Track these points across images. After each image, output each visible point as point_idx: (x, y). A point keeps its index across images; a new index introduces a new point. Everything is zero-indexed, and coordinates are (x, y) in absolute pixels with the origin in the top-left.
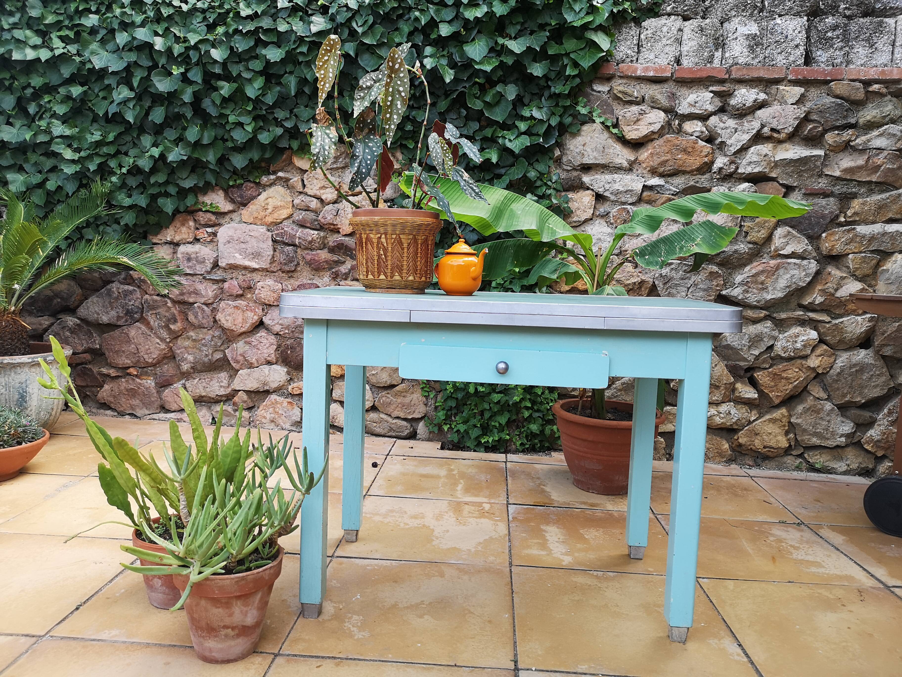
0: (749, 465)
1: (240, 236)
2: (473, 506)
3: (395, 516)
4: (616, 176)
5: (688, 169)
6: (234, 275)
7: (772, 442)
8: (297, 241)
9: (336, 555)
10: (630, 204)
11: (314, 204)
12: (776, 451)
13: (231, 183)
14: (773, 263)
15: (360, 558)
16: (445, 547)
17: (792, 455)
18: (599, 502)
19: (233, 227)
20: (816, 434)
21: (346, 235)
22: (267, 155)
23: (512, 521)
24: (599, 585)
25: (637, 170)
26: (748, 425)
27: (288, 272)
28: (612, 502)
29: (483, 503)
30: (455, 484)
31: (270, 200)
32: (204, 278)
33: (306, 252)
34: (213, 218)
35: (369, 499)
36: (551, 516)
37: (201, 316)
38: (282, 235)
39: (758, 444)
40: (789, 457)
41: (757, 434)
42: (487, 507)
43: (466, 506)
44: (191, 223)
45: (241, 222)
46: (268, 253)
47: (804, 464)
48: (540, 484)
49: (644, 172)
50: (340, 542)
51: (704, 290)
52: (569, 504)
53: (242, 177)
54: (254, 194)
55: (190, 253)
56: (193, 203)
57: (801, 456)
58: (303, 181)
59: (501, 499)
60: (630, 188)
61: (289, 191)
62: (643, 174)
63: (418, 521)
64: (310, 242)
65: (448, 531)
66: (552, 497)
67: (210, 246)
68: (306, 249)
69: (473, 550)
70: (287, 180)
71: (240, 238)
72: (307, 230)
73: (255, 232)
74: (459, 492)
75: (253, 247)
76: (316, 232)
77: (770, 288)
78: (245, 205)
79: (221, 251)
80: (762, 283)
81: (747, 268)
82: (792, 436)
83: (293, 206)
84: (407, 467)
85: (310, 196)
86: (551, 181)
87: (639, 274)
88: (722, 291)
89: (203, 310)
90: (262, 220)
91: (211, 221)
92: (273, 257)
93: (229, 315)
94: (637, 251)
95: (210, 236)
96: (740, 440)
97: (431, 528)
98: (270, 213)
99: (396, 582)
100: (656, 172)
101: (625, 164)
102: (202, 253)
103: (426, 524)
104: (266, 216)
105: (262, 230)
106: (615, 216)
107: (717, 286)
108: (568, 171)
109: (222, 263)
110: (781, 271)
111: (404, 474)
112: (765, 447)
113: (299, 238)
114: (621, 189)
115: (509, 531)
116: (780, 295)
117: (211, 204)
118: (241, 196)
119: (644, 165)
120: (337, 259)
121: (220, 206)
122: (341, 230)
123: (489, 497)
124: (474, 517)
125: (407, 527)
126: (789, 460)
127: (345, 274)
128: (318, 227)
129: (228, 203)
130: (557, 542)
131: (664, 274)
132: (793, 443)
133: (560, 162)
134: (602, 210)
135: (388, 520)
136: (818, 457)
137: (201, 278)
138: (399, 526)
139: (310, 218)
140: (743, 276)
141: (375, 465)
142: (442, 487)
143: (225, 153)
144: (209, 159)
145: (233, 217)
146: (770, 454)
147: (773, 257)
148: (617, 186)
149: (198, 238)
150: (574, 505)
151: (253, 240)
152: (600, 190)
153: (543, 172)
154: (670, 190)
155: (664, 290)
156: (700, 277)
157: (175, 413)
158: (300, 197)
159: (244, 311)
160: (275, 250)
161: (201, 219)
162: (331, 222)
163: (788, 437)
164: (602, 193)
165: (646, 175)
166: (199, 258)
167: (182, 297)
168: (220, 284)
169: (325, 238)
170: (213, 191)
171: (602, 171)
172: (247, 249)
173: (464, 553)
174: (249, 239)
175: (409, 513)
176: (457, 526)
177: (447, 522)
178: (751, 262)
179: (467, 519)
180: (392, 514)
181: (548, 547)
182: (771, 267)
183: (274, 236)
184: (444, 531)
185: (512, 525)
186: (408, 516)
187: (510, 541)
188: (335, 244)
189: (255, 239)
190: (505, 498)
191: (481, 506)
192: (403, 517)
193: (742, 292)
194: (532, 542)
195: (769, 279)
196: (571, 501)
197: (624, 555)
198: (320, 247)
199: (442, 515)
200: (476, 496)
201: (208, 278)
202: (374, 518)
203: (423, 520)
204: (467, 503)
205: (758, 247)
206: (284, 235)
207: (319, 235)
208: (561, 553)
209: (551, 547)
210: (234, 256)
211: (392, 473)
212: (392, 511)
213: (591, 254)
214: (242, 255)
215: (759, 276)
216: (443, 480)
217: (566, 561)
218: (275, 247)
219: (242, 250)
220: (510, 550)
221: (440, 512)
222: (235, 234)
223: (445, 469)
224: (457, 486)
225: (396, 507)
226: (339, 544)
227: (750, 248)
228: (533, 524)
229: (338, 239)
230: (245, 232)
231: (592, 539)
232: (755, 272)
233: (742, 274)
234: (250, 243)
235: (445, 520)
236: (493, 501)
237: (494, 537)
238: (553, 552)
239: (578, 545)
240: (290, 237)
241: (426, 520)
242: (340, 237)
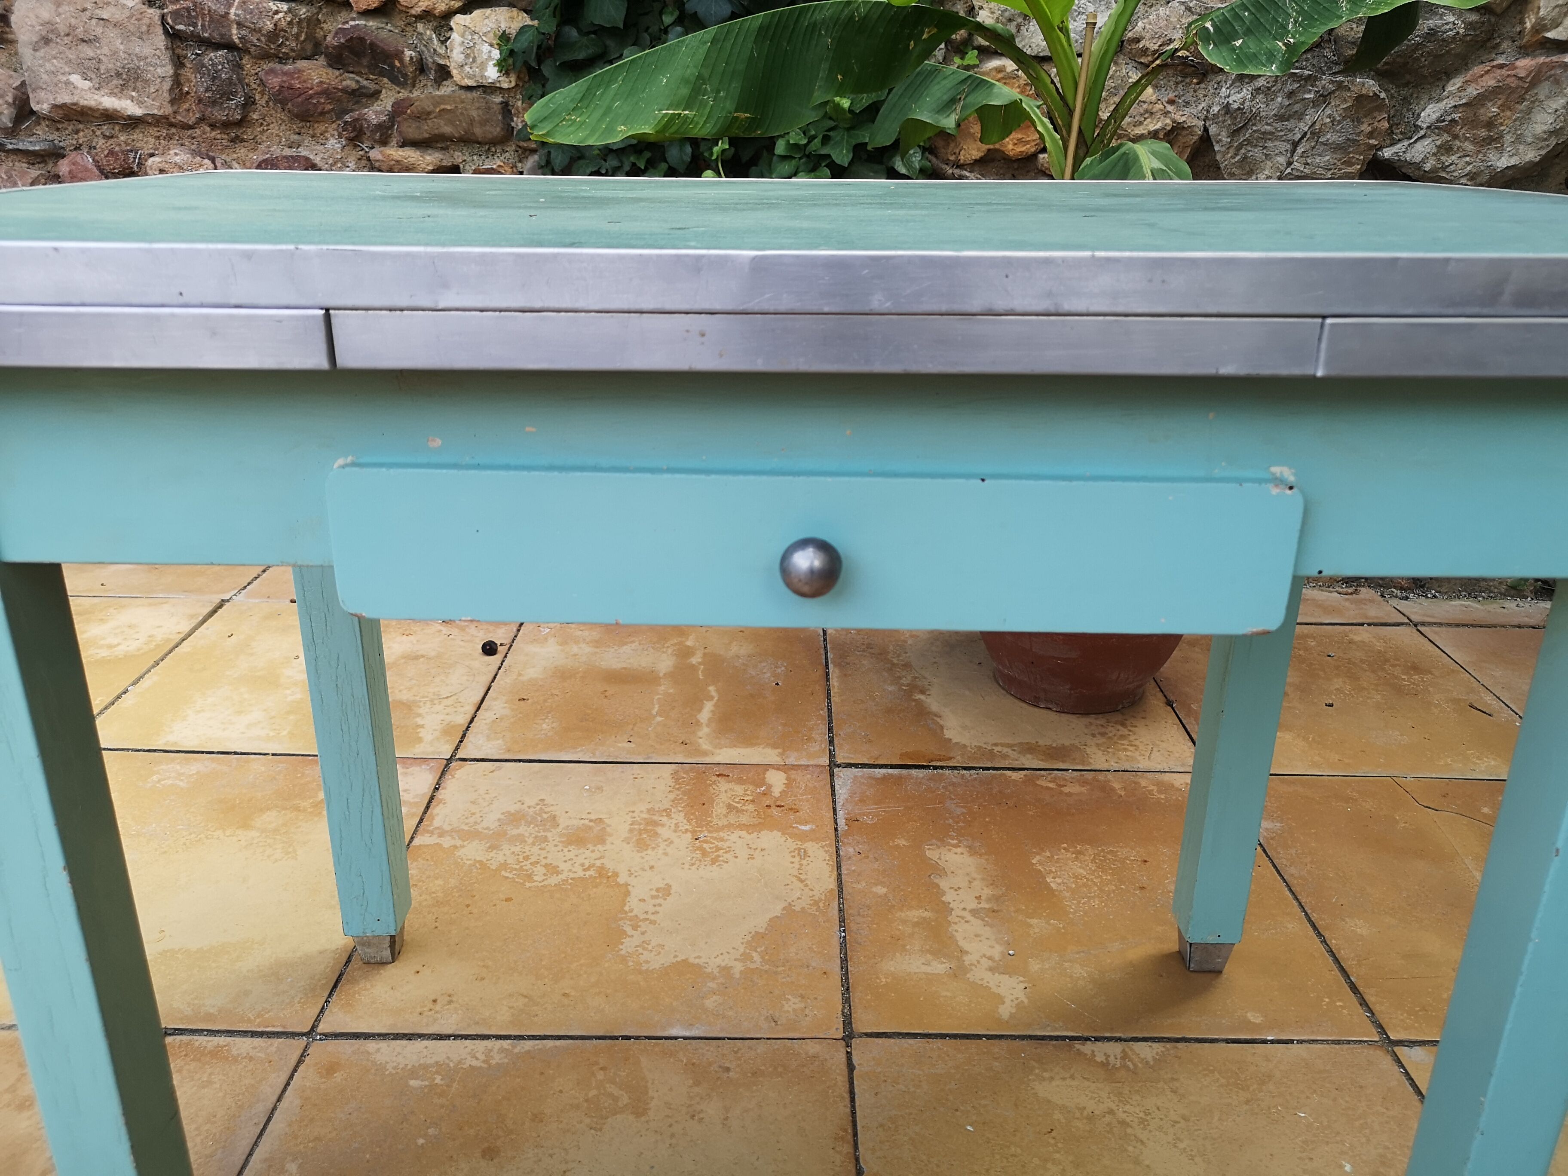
1: (73, 21)
2: (740, 781)
3: (520, 839)
6: (82, 137)
8: (235, 34)
9: (322, 1028)
14: (1525, 64)
15: (397, 1036)
16: (656, 962)
18: (1067, 743)
21: (367, 13)
23: (847, 834)
24: (1122, 1116)
27: (226, 125)
28: (1100, 740)
29: (766, 768)
30: (695, 702)
33: (267, 66)
35: (459, 774)
36: (948, 804)
38: (188, 16)
42: (777, 780)
43: (723, 785)
46: (160, 71)
48: (913, 687)
50: (349, 960)
51: (1337, 148)
52: (991, 755)
59: (815, 747)
63: (586, 855)
64: (273, 36)
65: (666, 891)
66: (948, 734)
67: (3, 56)
68: (266, 56)
69: (738, 967)
71: (75, 28)
73: (111, 9)
74: (706, 730)
75: (114, 54)
77: (1508, 138)
79: (29, 69)
80: (1490, 124)
81: (1454, 85)
84: (575, 649)
87: (1170, 108)
88: (1381, 148)
92: (177, 81)
94: (1209, 25)
97: (621, 880)
99: (490, 1153)
103: (610, 865)
105: (130, 3)
107: (1370, 135)
109: (41, 104)
110: (1543, 90)
111: (563, 675)
113: (240, 25)
115: (839, 875)
116: (1531, 155)
120: (354, 85)
123: (783, 743)
124: (742, 827)
125: (553, 880)
127: (380, 126)
130: (974, 912)
131: (1235, 106)
135: (501, 858)
138: (530, 877)
140: (1442, 105)
141: (489, 649)
142: (659, 713)
147: (1525, 51)
150: (1005, 757)
151: (112, 33)
155: (1232, 152)
156: (1328, 111)
160: (178, 62)
168: (50, 165)
169: (313, 23)
172: (100, 61)
173: (712, 985)
174: (99, 30)
175: (563, 822)
176: (694, 868)
177: (666, 854)
178: (1466, 65)
179: (721, 834)
180: (515, 832)
181: (952, 937)
182: (1520, 78)
183: (170, 21)
184: (658, 890)
185: (847, 850)
186: (561, 835)
187: (842, 921)
188: (342, 40)
189: (117, 31)
190: (825, 745)
191: (762, 782)
192: (545, 839)
193: (1434, 150)
194: (904, 922)
195: (1508, 113)
196: (996, 745)
197: (1168, 957)
198: (303, 49)
199: (656, 824)
200: (749, 741)
201: (10, 147)
202: (460, 853)
203: (600, 847)
204: (724, 771)
205: (1493, 20)
206: (196, 17)
207: (296, 16)
208: (990, 963)
209: (959, 937)
210: (68, 83)
211: (532, 673)
212: (515, 818)
213: (1065, 44)
214: (91, 80)
215: (1483, 105)
216: (664, 688)
217: (1008, 1001)
218: (178, 51)
219: (86, 62)
220: (844, 961)
221: (649, 811)
222: (59, 15)
223: (670, 651)
224: (700, 710)
225: (530, 801)
226: (341, 975)
227: (1471, 23)
228: (902, 842)
229: (347, 26)
230: (84, 10)
231: (1068, 895)
232: (1475, 93)
233: (1440, 100)
234: (104, 41)
235: (663, 845)
236: (791, 760)
237: (797, 908)
238: (967, 959)
239: (1034, 921)
240: (212, 20)
241: (608, 846)
242: (353, 19)
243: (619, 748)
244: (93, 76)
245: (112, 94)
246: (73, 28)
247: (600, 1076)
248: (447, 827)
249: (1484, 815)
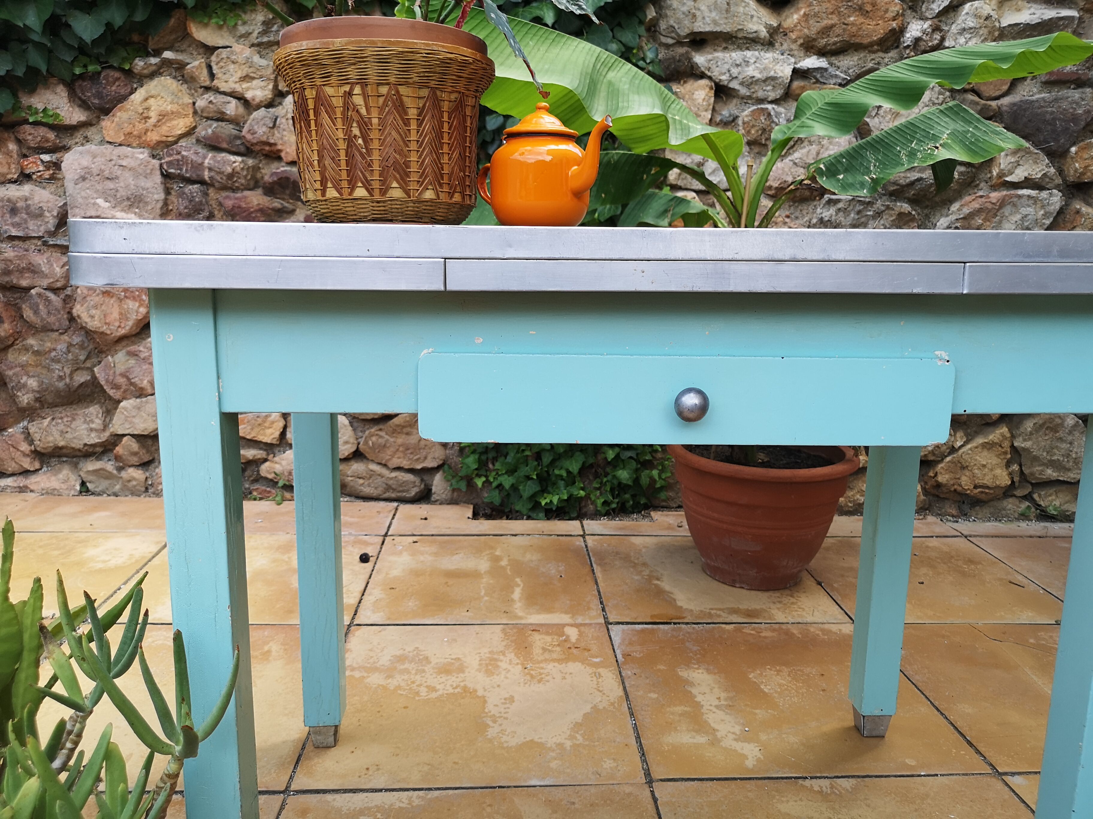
0: (953, 516)
1: (103, 167)
2: (547, 633)
3: (407, 671)
4: (749, 54)
5: (866, 41)
7: (987, 478)
8: (206, 175)
9: (294, 787)
10: (771, 102)
11: (232, 107)
12: (992, 491)
13: (78, 71)
14: (995, 196)
15: (346, 791)
16: (513, 742)
17: (1015, 496)
18: (758, 607)
19: (88, 152)
20: (1053, 464)
21: (292, 163)
22: (139, 17)
23: (624, 663)
25: (782, 44)
26: (949, 454)
28: (779, 605)
29: (564, 625)
30: (508, 588)
31: (152, 101)
32: (45, 243)
33: (224, 194)
34: (51, 135)
35: (357, 633)
36: (687, 645)
37: (46, 311)
38: (178, 164)
39: (965, 482)
40: (1011, 500)
41: (963, 468)
42: (572, 633)
43: (536, 636)
44: (12, 146)
45: (103, 142)
46: (156, 197)
47: (1033, 509)
48: (651, 578)
49: (794, 47)
50: (303, 748)
52: (710, 615)
53: (97, 59)
54: (123, 92)
55: (14, 199)
56: (9, 107)
57: (1029, 497)
58: (209, 67)
59: (593, 613)
60: (772, 74)
61: (185, 86)
62: (791, 50)
63: (453, 680)
64: (230, 176)
65: (511, 699)
66: (679, 604)
67: (53, 188)
68: (224, 188)
69: (568, 744)
70: (181, 66)
71: (103, 171)
72: (223, 155)
73: (129, 160)
74: (518, 604)
75: (127, 186)
76: (239, 159)
78: (107, 111)
79: (70, 195)
81: (955, 207)
82: (1015, 467)
83: (195, 112)
84: (422, 558)
85: (224, 93)
86: (645, 61)
87: (787, 220)
89: (47, 300)
90: (140, 137)
91: (47, 141)
92: (166, 203)
93: (95, 307)
94: (822, 166)
95: (48, 168)
96: (940, 479)
97: (480, 693)
98: (155, 126)
100: (812, 47)
101: (764, 33)
102: (37, 199)
103: (470, 685)
104: (147, 131)
105: (141, 156)
106: (748, 123)
108: (667, 46)
109: (75, 216)
110: (1007, 210)
111: (416, 573)
112: (976, 487)
113: (210, 169)
114: (758, 75)
115: (625, 688)
117: (45, 110)
118: (99, 95)
119: (793, 36)
120: (279, 206)
121: (62, 114)
122: (283, 155)
123: (572, 610)
124: (554, 660)
125: (434, 695)
126: (1010, 505)
128: (242, 149)
129: (77, 109)
130: (717, 707)
131: (826, 219)
132: (1016, 479)
133: (655, 31)
134: (725, 113)
135: (396, 683)
136: (1054, 497)
137: (39, 243)
138: (417, 693)
139: (227, 132)
140: (950, 218)
141: (364, 558)
142: (486, 595)
143: (59, 11)
144: (28, 23)
145: (89, 134)
146: (983, 497)
147: (994, 188)
148: (752, 71)
149: (27, 172)
150: (719, 616)
151: (127, 174)
152: (723, 78)
153: (631, 45)
154: (836, 76)
156: (882, 222)
157: (15, 478)
158: (206, 96)
159: (121, 300)
160: (168, 192)
161: (30, 138)
162: (264, 138)
163: (1010, 469)
164: (726, 83)
165: (796, 53)
166: (32, 208)
167: (7, 279)
169: (256, 169)
170: (47, 86)
171: (724, 45)
172: (117, 191)
173: (553, 754)
174: (119, 172)
175: (434, 660)
176: (527, 685)
177: (507, 678)
178: (961, 196)
179: (542, 665)
180: (402, 667)
181: (706, 722)
182: (993, 204)
183: (165, 167)
184: (505, 699)
185: (627, 673)
186: (434, 668)
187: (632, 714)
188: (275, 179)
189: (131, 173)
190: (600, 611)
191: (563, 634)
192: (424, 671)
194: (673, 714)
195: (988, 223)
196: (712, 609)
197: (849, 729)
198: (248, 184)
199: (496, 660)
200: (550, 610)
201: (51, 243)
202: (368, 680)
203: (462, 675)
204: (536, 629)
205: (974, 170)
206: (183, 165)
207: (246, 164)
208: (734, 736)
209: (710, 721)
210: (95, 204)
211: (395, 573)
212: (401, 659)
213: (736, 177)
214: (110, 202)
215: (973, 219)
216: (485, 580)
217: (750, 757)
218: (168, 185)
219: (108, 192)
220: (638, 738)
221: (490, 652)
222: (93, 163)
223: (486, 558)
224: (513, 592)
225: (409, 648)
226: (300, 756)
227: (961, 172)
228: (662, 667)
229: (278, 171)
230: (111, 160)
231: (776, 695)
232: (968, 211)
233: (947, 216)
234: (121, 179)
235: (504, 673)
236: (580, 620)
237: (601, 707)
238: (719, 735)
239: (757, 711)
240: (192, 167)
241: (466, 674)
242: (283, 166)
243: (464, 616)
244: (112, 200)
245: (123, 210)
246: (102, 171)
247: (489, 810)
248: (355, 665)
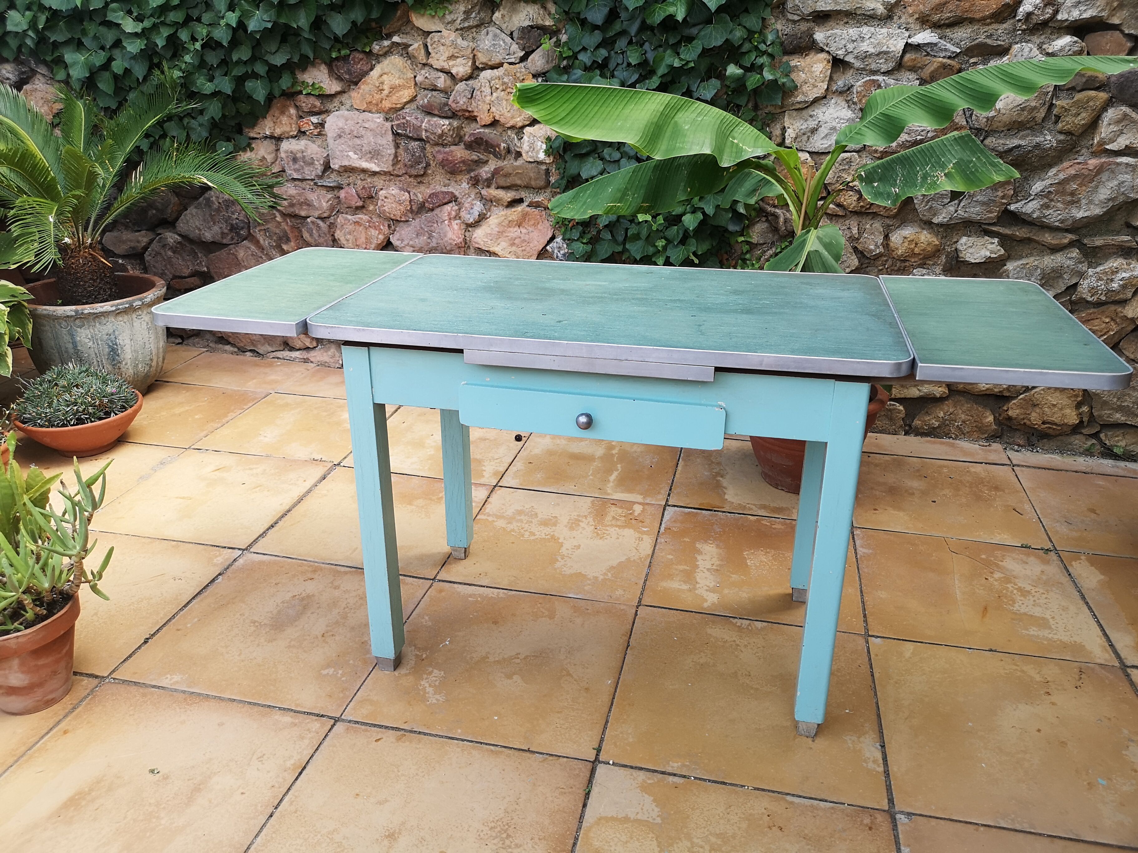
0: (1019, 445)
1: (353, 128)
2: (621, 507)
3: (521, 521)
4: (865, 29)
5: (978, 16)
6: (351, 180)
7: (1056, 416)
8: (424, 135)
9: (437, 578)
10: (884, 73)
11: (442, 81)
12: (1059, 428)
13: (334, 55)
14: (1093, 162)
15: (465, 584)
16: (568, 572)
17: (1081, 433)
18: (784, 506)
19: (343, 116)
20: (1120, 409)
21: (485, 126)
22: (375, 15)
23: (663, 534)
24: (738, 642)
25: (900, 18)
26: (1024, 392)
27: (416, 176)
29: (634, 503)
30: (609, 472)
31: (385, 77)
32: (315, 184)
33: (437, 148)
34: (318, 103)
35: (498, 492)
36: (715, 526)
37: (317, 234)
38: (403, 126)
39: (1035, 418)
40: (1078, 437)
41: (1035, 405)
42: (638, 509)
43: (613, 508)
44: (293, 111)
45: (352, 108)
46: (389, 152)
47: (1099, 447)
48: (718, 474)
49: (911, 20)
50: (449, 558)
51: (983, 204)
52: (745, 508)
53: (347, 46)
54: (365, 69)
55: (295, 151)
56: (289, 85)
57: (1095, 436)
58: (426, 46)
59: (660, 497)
60: (885, 49)
61: (409, 62)
62: (908, 23)
63: (548, 530)
64: (441, 136)
65: (578, 547)
66: (726, 497)
67: (319, 142)
68: (437, 144)
69: (601, 577)
70: (407, 46)
71: (353, 131)
72: (435, 119)
73: (370, 123)
74: (611, 484)
75: (369, 143)
76: (447, 122)
77: (1084, 202)
78: (356, 83)
79: (331, 149)
80: (1072, 194)
81: (1053, 171)
82: (1085, 409)
83: (416, 84)
85: (437, 70)
86: (765, 43)
88: (1010, 204)
89: (318, 226)
90: (377, 105)
91: (315, 107)
92: (396, 156)
93: (350, 233)
94: (863, 173)
95: (316, 128)
96: (1010, 413)
97: (560, 541)
98: (387, 96)
99: (495, 623)
100: (927, 21)
101: (881, 9)
102: (309, 151)
103: (556, 534)
104: (382, 99)
105: (378, 120)
106: (860, 92)
107: (1003, 197)
108: (794, 22)
109: (335, 165)
110: (1104, 176)
111: (550, 453)
112: (1044, 423)
113: (426, 131)
114: (872, 50)
115: (654, 549)
116: (1098, 211)
117: (313, 84)
118: (349, 72)
119: (910, 10)
120: (476, 158)
121: (324, 87)
122: (478, 119)
123: (645, 494)
124: (617, 526)
125: (532, 538)
126: (1077, 441)
127: (487, 179)
128: (450, 114)
129: (334, 81)
130: (708, 570)
132: (1085, 419)
133: (784, 8)
134: (840, 83)
135: (512, 527)
136: (1120, 438)
137: (312, 184)
138: (523, 536)
139: (438, 101)
140: (1044, 183)
141: (518, 438)
142: (592, 475)
143: (320, 13)
144: (300, 24)
145: (343, 100)
146: (1050, 432)
147: (1095, 154)
148: (866, 47)
149: (303, 130)
150: (750, 509)
151: (369, 134)
152: (840, 52)
153: (754, 29)
154: (946, 50)
155: (924, 204)
157: (301, 352)
158: (423, 72)
159: (366, 229)
160: (397, 146)
161: (304, 105)
162: (465, 107)
163: (1081, 410)
164: (842, 57)
165: (912, 26)
166: (307, 158)
167: (292, 210)
168: (336, 192)
169: (460, 128)
170: (313, 64)
171: (845, 20)
172: (363, 146)
173: (589, 582)
174: (364, 132)
175: (540, 516)
176: (592, 540)
177: (581, 533)
178: (1061, 161)
179: (607, 528)
180: (519, 518)
181: (695, 577)
182: (1090, 170)
183: (395, 128)
184: (575, 546)
185: (661, 540)
186: (538, 521)
187: (649, 566)
188: (473, 139)
189: (372, 132)
190: (666, 496)
191: (631, 509)
192: (531, 522)
193: (1039, 207)
194: (676, 569)
195: (1084, 188)
196: (748, 504)
198: (454, 141)
199: (580, 521)
200: (630, 491)
201: (320, 184)
202: (496, 523)
203: (554, 528)
204: (615, 503)
205: (1074, 138)
206: (407, 127)
207: (452, 126)
208: (707, 588)
209: (698, 578)
210: (348, 156)
211: (537, 451)
212: (520, 512)
213: (798, 174)
214: (358, 154)
215: (1068, 184)
216: (597, 464)
217: (709, 602)
218: (398, 141)
219: (357, 147)
220: (646, 581)
221: (578, 515)
222: (346, 125)
223: (603, 446)
224: (611, 475)
225: (527, 506)
226: (446, 562)
227: (1060, 141)
228: (687, 540)
229: (475, 132)
230: (358, 123)
231: (753, 567)
232: (1063, 177)
233: (1043, 180)
234: (365, 137)
235: (581, 530)
236: (648, 501)
237: (632, 560)
238: (698, 586)
239: (733, 576)
240: (414, 129)
241: (557, 528)
242: (478, 129)
243: (570, 488)
244: (359, 153)
245: (366, 161)
246: (352, 131)
247: (539, 605)
248: (491, 513)
249: (981, 559)
